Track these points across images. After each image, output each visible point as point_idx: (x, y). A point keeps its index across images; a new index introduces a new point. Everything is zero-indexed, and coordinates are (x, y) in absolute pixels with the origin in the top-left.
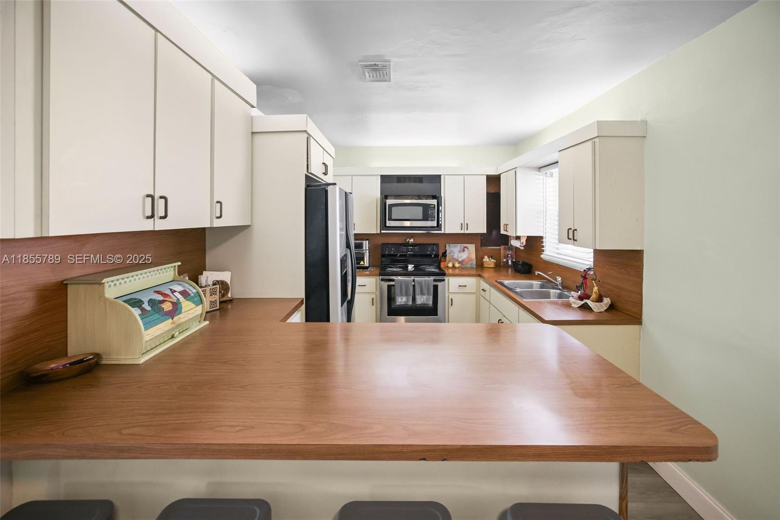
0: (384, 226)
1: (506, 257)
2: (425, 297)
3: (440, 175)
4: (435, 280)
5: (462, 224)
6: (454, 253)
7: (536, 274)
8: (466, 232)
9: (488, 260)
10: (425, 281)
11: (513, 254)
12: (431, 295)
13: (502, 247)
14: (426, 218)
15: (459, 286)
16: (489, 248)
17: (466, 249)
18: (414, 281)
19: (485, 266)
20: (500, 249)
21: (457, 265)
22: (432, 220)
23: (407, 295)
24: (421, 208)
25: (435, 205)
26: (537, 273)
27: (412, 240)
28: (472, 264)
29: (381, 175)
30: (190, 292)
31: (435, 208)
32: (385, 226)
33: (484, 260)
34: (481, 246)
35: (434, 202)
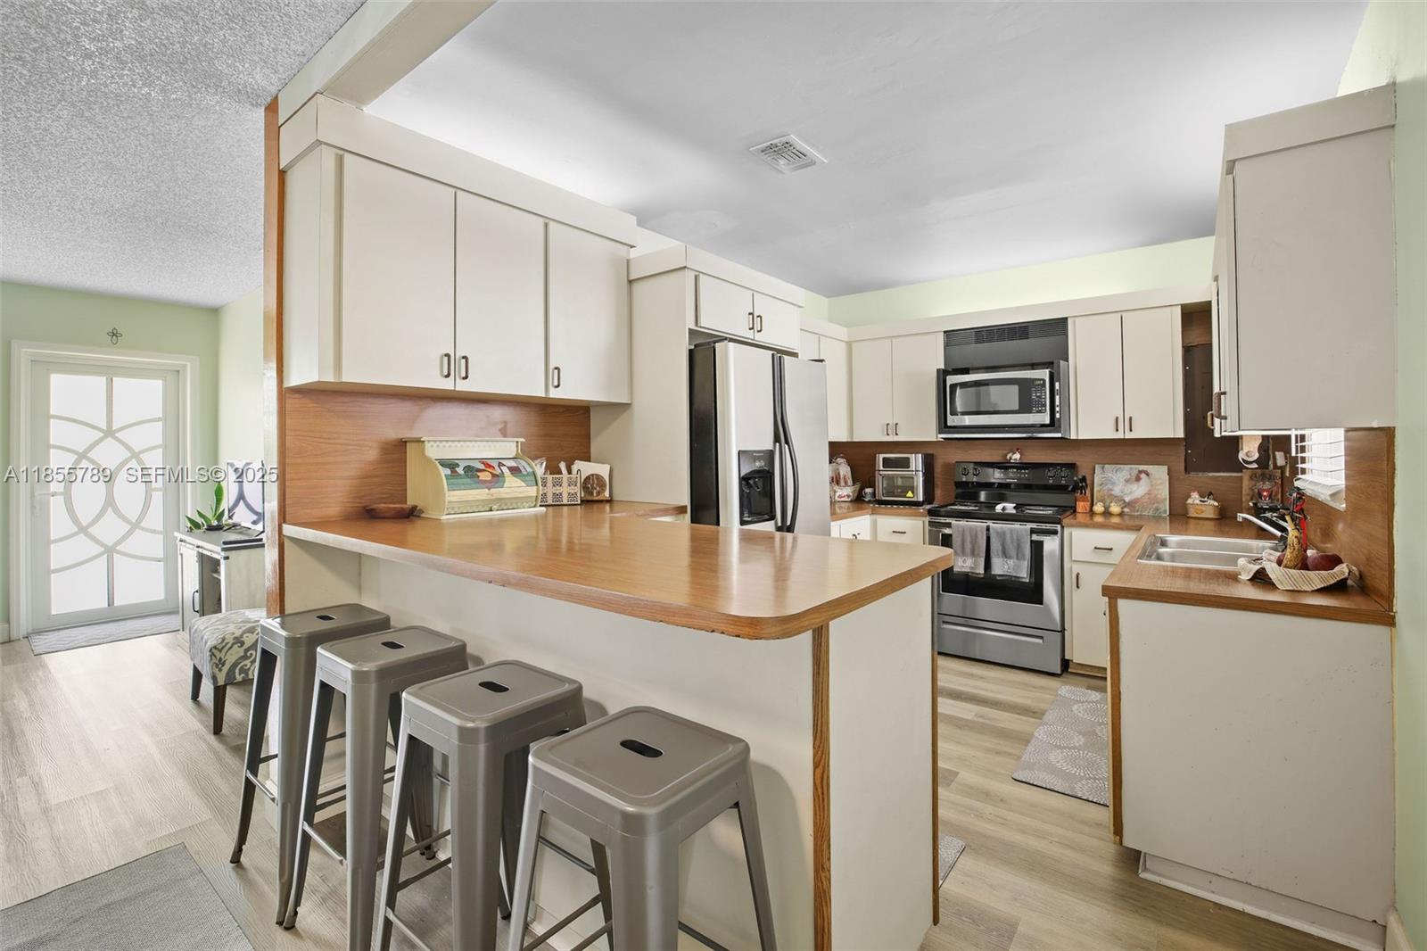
0: (943, 426)
2: (1011, 562)
3: (1066, 318)
4: (1033, 531)
5: (1117, 419)
6: (1113, 484)
7: (1240, 519)
8: (1129, 436)
9: (1197, 502)
10: (1011, 530)
12: (1024, 560)
13: (1246, 474)
14: (1026, 406)
15: (1096, 548)
16: (1211, 474)
17: (1143, 476)
18: (988, 529)
19: (1191, 515)
20: (1241, 478)
21: (1115, 509)
22: (1039, 412)
23: (973, 554)
24: (1015, 389)
25: (1044, 381)
26: (1241, 516)
27: (1017, 456)
28: (1157, 509)
29: (945, 332)
30: (523, 470)
31: (1045, 387)
32: (946, 426)
33: (1190, 501)
34: (1187, 470)
35: (1044, 374)
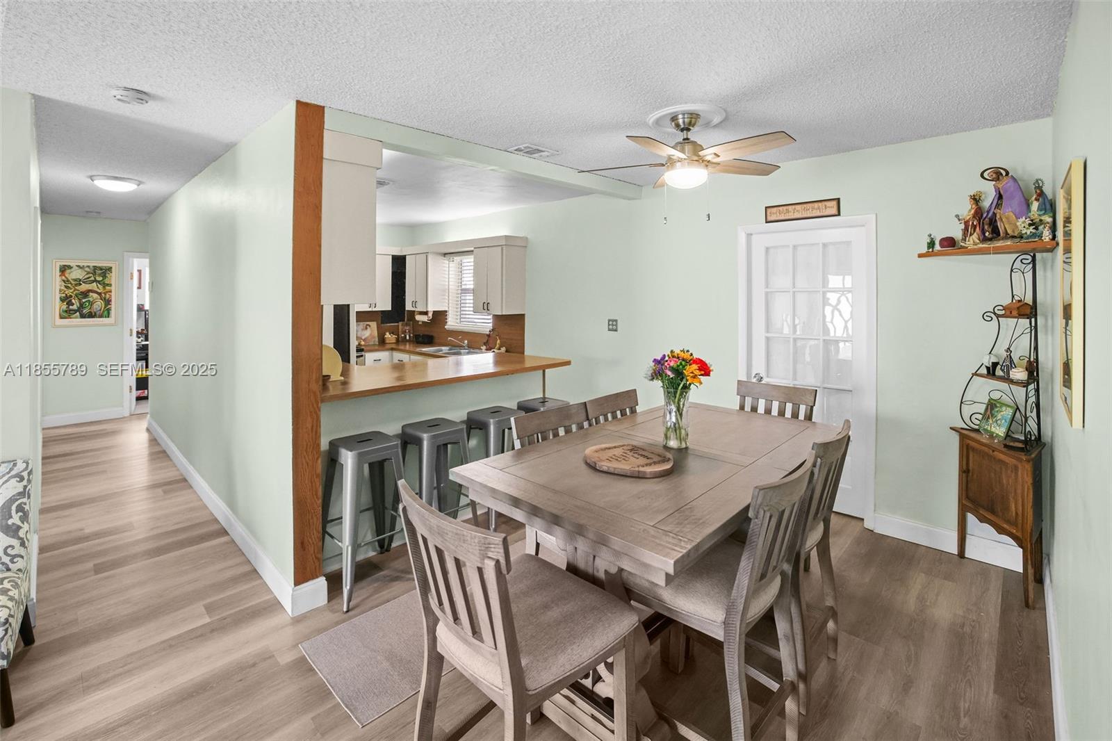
1: (404, 332)
9: (389, 336)
11: (411, 329)
13: (400, 323)
15: (375, 360)
16: (392, 324)
17: (368, 327)
19: (387, 341)
20: (398, 326)
28: (374, 340)
33: (386, 336)
